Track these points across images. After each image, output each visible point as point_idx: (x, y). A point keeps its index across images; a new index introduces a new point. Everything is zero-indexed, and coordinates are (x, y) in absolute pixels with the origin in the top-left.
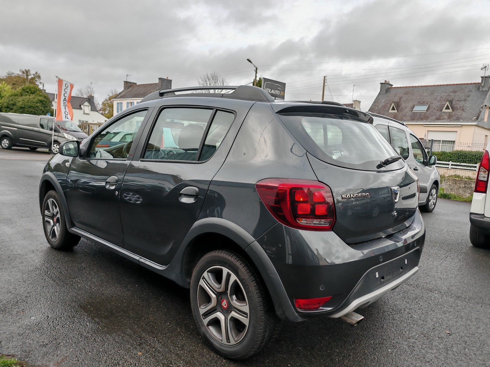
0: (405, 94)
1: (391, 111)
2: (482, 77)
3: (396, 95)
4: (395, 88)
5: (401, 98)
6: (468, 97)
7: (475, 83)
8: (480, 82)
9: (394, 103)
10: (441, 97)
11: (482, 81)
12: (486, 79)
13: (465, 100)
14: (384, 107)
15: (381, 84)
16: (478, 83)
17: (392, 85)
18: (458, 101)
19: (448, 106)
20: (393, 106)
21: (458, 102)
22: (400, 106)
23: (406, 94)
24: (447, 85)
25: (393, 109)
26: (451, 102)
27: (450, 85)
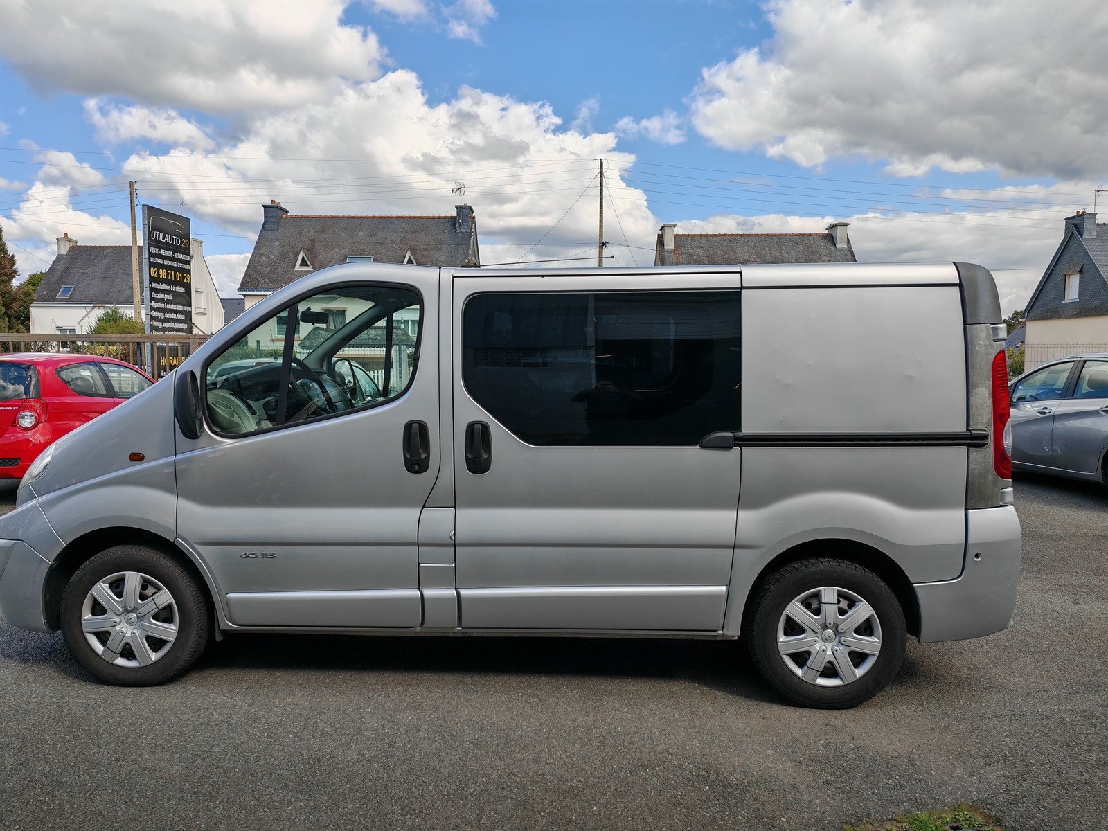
0: (321, 232)
1: (298, 268)
2: (457, 207)
3: (301, 234)
4: (295, 218)
5: (314, 240)
6: (441, 242)
7: (445, 218)
8: (454, 214)
9: (304, 252)
10: (393, 242)
11: (458, 213)
12: (464, 210)
13: (437, 249)
14: (283, 257)
15: (265, 207)
16: (452, 217)
17: (287, 212)
18: (425, 250)
19: (410, 259)
20: (303, 257)
21: (425, 253)
22: (315, 258)
23: (323, 231)
24: (398, 218)
25: (304, 263)
26: (413, 251)
27: (402, 218)
